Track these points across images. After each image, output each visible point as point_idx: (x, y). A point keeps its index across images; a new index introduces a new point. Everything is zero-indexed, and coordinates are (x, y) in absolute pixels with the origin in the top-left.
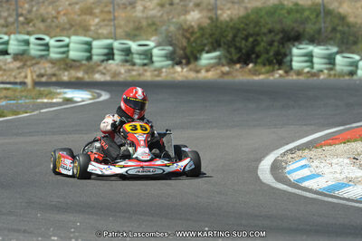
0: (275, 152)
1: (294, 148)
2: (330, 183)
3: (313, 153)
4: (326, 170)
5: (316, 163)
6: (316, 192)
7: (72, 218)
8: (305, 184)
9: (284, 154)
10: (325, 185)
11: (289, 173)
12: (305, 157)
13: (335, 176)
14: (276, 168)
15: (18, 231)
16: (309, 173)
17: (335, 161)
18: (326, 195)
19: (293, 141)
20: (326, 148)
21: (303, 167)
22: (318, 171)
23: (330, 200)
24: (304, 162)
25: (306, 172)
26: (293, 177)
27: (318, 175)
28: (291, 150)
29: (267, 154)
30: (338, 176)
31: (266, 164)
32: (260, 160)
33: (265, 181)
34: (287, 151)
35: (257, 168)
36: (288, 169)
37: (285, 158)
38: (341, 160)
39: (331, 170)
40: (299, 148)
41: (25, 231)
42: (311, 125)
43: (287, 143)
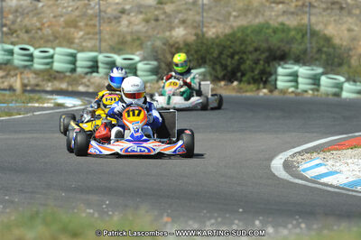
0: (285, 153)
1: (302, 151)
2: (351, 179)
3: (322, 155)
4: (344, 168)
5: (330, 162)
8: (324, 180)
9: (294, 155)
10: (346, 181)
11: (304, 170)
12: (315, 159)
13: (354, 173)
14: (287, 166)
16: (326, 171)
17: (350, 161)
18: (349, 190)
19: (299, 146)
20: (334, 152)
21: (317, 165)
22: (335, 169)
24: (317, 162)
25: (322, 170)
26: (309, 174)
27: (336, 172)
28: (299, 153)
29: (276, 155)
30: (358, 173)
31: (277, 164)
32: (271, 159)
33: (281, 177)
34: (295, 153)
35: (269, 167)
36: (301, 168)
37: (295, 159)
38: (356, 160)
39: (348, 168)
40: (307, 151)
42: (313, 132)
43: (294, 147)
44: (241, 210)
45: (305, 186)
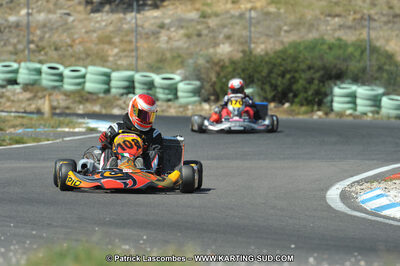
0: (341, 183)
1: (361, 180)
3: (383, 185)
5: (393, 193)
8: (384, 213)
9: (352, 185)
11: (363, 202)
12: (375, 189)
14: (345, 196)
16: (388, 203)
19: (358, 174)
20: (397, 181)
21: (378, 196)
22: (398, 200)
24: (378, 192)
25: (383, 201)
26: (370, 206)
28: (358, 182)
29: (332, 185)
31: (333, 195)
32: (327, 189)
36: (360, 199)
37: (353, 189)
40: (366, 180)
43: (352, 176)
44: (293, 246)
45: (364, 219)
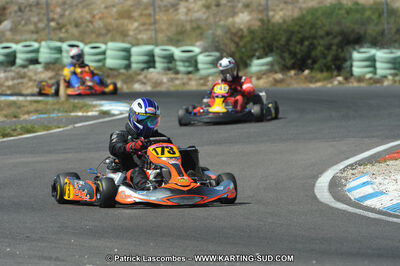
0: (335, 167)
1: (355, 163)
2: (395, 202)
3: (376, 168)
4: (391, 187)
5: (379, 179)
6: (380, 212)
7: (108, 244)
8: (368, 203)
9: (344, 170)
10: (389, 204)
11: (349, 191)
12: (367, 173)
14: (335, 186)
15: (50, 258)
16: (371, 191)
18: (390, 215)
19: (354, 155)
20: (391, 163)
21: (365, 184)
22: (382, 188)
23: (395, 220)
24: (365, 179)
25: (368, 190)
26: (354, 195)
27: (382, 193)
28: (351, 165)
31: (323, 182)
32: (316, 177)
33: (322, 200)
34: (347, 167)
35: (314, 185)
36: (347, 188)
37: (345, 174)
39: (396, 187)
40: (361, 163)
41: (57, 259)
42: (373, 137)
43: (347, 158)
